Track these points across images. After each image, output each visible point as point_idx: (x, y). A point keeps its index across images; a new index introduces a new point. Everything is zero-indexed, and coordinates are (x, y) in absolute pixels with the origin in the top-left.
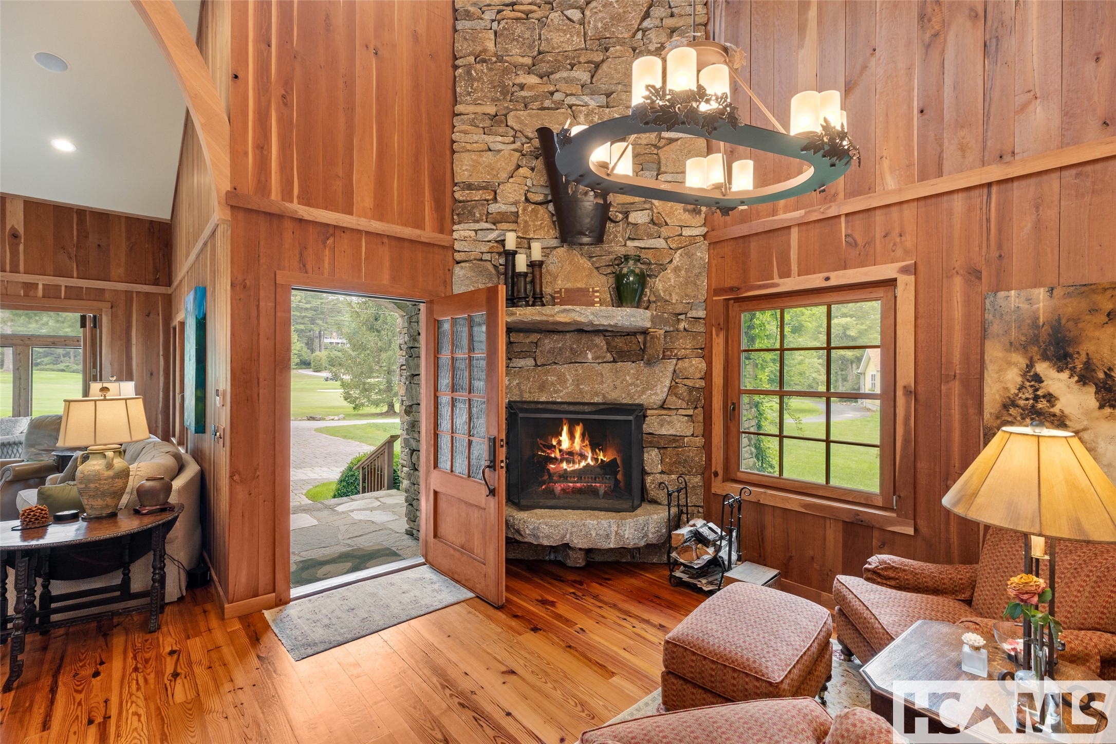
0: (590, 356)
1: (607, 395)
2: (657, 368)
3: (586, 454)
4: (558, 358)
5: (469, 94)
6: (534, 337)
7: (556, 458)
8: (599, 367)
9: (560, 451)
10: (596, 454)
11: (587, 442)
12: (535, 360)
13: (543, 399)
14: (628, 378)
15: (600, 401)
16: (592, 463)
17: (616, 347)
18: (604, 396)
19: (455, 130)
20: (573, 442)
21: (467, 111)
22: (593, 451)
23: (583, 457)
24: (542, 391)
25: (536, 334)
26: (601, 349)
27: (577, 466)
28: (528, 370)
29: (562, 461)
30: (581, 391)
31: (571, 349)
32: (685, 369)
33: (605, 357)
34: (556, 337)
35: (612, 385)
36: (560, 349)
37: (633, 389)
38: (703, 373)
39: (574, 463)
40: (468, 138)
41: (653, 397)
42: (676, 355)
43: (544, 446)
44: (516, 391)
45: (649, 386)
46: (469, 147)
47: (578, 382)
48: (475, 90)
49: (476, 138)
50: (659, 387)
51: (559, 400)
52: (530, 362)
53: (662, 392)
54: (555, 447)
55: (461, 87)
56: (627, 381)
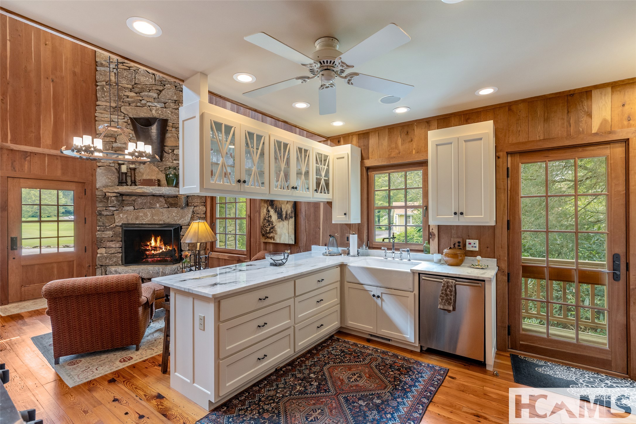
0: (158, 205)
1: (165, 221)
2: (186, 210)
3: (162, 247)
4: (144, 206)
5: (103, 97)
6: (133, 198)
7: (149, 250)
8: (161, 210)
9: (151, 247)
10: (166, 247)
11: (162, 243)
12: (134, 206)
13: (137, 222)
14: (174, 214)
15: (163, 223)
16: (164, 250)
17: (169, 202)
18: (164, 221)
19: (97, 112)
20: (157, 243)
21: (102, 105)
22: (165, 246)
23: (161, 248)
24: (137, 219)
25: (134, 197)
26: (163, 202)
27: (158, 252)
28: (131, 211)
29: (152, 250)
30: (154, 219)
31: (150, 203)
32: (197, 210)
33: (164, 206)
34: (143, 198)
35: (167, 216)
36: (145, 203)
37: (176, 218)
38: (204, 212)
39: (157, 251)
40: (102, 115)
41: (184, 221)
42: (193, 205)
43: (144, 245)
44: (125, 220)
45: (182, 217)
46: (103, 119)
47: (153, 215)
48: (106, 96)
49: (106, 116)
50: (186, 217)
51: (144, 223)
52: (132, 208)
53: (188, 219)
54: (149, 245)
55: (99, 94)
56: (173, 215)
